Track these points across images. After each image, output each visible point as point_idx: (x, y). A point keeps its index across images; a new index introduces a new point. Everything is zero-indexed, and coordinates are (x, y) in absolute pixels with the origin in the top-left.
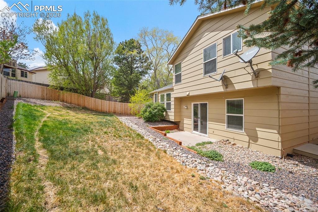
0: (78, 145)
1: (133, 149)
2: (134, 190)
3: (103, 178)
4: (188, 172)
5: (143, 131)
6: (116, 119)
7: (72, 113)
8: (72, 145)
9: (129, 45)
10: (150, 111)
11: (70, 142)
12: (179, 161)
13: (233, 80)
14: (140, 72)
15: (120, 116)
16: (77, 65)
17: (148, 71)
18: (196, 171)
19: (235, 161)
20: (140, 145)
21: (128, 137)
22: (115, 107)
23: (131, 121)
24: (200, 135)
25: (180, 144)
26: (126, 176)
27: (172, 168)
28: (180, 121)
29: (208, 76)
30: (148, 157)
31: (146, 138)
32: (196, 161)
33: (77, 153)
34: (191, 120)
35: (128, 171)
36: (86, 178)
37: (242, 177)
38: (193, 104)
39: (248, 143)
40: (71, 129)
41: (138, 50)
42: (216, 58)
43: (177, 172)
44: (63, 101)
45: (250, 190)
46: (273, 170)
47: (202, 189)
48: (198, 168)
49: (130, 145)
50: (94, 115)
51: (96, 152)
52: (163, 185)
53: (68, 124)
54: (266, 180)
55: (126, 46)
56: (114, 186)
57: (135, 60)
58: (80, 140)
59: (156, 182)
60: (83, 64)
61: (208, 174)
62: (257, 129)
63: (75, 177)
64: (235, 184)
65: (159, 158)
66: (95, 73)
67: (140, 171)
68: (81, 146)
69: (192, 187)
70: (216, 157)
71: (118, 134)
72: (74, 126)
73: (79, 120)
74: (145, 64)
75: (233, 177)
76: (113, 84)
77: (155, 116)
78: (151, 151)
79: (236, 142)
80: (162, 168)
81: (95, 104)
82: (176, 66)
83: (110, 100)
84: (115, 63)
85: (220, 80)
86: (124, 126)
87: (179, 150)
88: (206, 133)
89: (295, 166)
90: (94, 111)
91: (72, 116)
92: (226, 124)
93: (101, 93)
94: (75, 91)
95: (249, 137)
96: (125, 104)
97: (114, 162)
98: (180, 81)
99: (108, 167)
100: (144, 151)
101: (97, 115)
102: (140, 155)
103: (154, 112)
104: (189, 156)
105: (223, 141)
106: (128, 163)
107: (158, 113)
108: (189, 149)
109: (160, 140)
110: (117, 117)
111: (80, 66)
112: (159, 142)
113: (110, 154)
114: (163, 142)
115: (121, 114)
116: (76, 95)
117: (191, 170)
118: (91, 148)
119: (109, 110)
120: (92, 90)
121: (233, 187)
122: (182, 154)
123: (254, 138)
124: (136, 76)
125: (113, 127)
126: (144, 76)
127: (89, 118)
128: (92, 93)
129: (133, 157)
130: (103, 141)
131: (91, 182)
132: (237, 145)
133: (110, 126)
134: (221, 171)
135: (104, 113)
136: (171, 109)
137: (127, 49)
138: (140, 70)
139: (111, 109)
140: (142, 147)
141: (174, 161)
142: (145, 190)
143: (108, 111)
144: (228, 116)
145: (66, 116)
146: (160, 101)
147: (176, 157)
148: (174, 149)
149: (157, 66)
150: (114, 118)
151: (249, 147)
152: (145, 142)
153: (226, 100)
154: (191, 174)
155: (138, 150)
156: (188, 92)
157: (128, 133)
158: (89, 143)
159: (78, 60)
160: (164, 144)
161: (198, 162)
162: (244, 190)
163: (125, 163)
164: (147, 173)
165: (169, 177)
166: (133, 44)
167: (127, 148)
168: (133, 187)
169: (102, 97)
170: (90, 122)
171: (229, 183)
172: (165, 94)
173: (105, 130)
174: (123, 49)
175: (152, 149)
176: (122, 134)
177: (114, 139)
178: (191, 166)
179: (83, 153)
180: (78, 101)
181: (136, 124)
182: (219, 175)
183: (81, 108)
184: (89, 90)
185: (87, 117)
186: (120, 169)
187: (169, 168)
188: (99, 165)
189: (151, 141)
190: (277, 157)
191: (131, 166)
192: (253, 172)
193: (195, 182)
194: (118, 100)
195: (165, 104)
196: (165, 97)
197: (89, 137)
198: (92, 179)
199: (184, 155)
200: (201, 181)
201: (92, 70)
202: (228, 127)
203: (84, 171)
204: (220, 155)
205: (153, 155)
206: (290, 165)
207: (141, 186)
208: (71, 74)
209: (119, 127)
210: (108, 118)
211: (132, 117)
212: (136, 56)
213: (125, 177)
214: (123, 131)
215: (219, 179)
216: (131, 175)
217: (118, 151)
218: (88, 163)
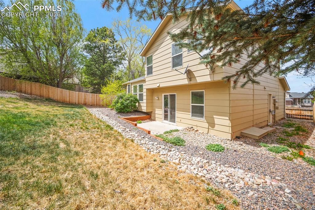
0: (36, 139)
1: (99, 140)
2: (94, 178)
3: (61, 170)
4: (151, 157)
5: (113, 122)
6: (86, 111)
7: (31, 105)
8: (28, 140)
9: (102, 33)
10: (122, 102)
11: (25, 137)
12: (145, 148)
13: (196, 74)
14: (114, 62)
15: (91, 108)
16: (39, 51)
17: (122, 61)
18: (159, 156)
19: (195, 145)
20: (108, 136)
21: (96, 129)
22: (86, 99)
23: (102, 113)
24: (170, 124)
25: (149, 132)
26: (88, 166)
27: (136, 155)
28: (152, 112)
29: (175, 70)
30: (114, 147)
31: (116, 129)
32: (160, 147)
33: (34, 148)
34: (162, 110)
35: (90, 161)
36: (40, 171)
37: (196, 158)
38: (163, 95)
39: (208, 129)
40: (29, 123)
41: (111, 39)
42: (182, 54)
43: (140, 158)
44: (21, 91)
45: (200, 167)
46: (223, 150)
47: (160, 171)
48: (161, 153)
49: (97, 136)
50: (60, 107)
51: (57, 145)
52: (125, 171)
53: (25, 117)
54: (215, 159)
55: (98, 34)
56: (73, 176)
57: (107, 49)
58: (40, 134)
59: (119, 169)
60: (47, 50)
61: (169, 158)
62: (214, 117)
63: (27, 172)
64: (189, 164)
65: (125, 147)
66: (61, 61)
67: (103, 160)
68: (39, 140)
69: (152, 170)
70: (179, 143)
71: (86, 126)
72: (33, 119)
73: (40, 113)
74: (119, 54)
75: (189, 158)
76: (83, 73)
77: (127, 107)
78: (118, 141)
79: (198, 128)
80: (127, 156)
81: (62, 94)
82: (147, 58)
83: (80, 90)
84: (85, 51)
85: (185, 73)
86: (94, 118)
87: (146, 139)
88: (174, 122)
89: (240, 145)
90: (60, 102)
91: (32, 108)
92: (191, 113)
93: (69, 83)
94: (36, 80)
95: (208, 124)
96: (97, 95)
97: (77, 154)
98: (152, 73)
99: (69, 159)
100: (111, 142)
101: (64, 107)
102: (105, 146)
103: (127, 102)
104: (155, 143)
105: (188, 128)
106: (92, 154)
107: (130, 104)
108: (156, 137)
109: (129, 131)
110: (87, 109)
111: (43, 53)
112: (129, 132)
113: (73, 146)
114: (132, 132)
115: (92, 106)
116: (38, 84)
117: (154, 155)
118: (51, 141)
119: (79, 101)
120: (58, 80)
121: (187, 167)
122: (149, 142)
123: (212, 124)
124: (109, 66)
125: (81, 120)
126: (118, 66)
127: (53, 110)
128: (58, 83)
129: (98, 147)
130: (67, 134)
131: (47, 175)
132: (199, 132)
133: (77, 118)
134: (180, 154)
135: (72, 104)
136: (144, 100)
137: (99, 37)
138: (114, 60)
139: (81, 101)
140: (109, 138)
141: (139, 148)
142: (106, 177)
143: (77, 102)
144: (193, 106)
145: (24, 109)
146: (132, 91)
147: (142, 145)
148: (142, 138)
149: (131, 56)
150: (84, 109)
151: (208, 133)
152: (114, 133)
153: (191, 91)
154: (153, 159)
155: (104, 140)
156: (159, 84)
157: (97, 125)
158: (49, 136)
159: (40, 46)
160: (133, 134)
161: (162, 148)
162: (195, 168)
163: (89, 154)
164: (111, 161)
165: (131, 163)
166: (105, 33)
167: (94, 140)
168: (93, 175)
169: (71, 87)
170: (54, 115)
171: (185, 163)
172: (138, 85)
173: (71, 122)
174: (95, 36)
175: (120, 138)
176: (90, 126)
177: (80, 131)
178: (155, 151)
179: (40, 147)
180: (40, 91)
181: (107, 115)
182: (178, 158)
183: (44, 100)
184: (54, 79)
185: (51, 110)
186: (82, 160)
187: (134, 155)
188: (59, 158)
189: (120, 132)
190: (228, 139)
191: (95, 156)
192: (207, 153)
193: (155, 166)
194: (90, 91)
195: (138, 95)
196: (138, 88)
197: (51, 130)
198: (49, 171)
199: (150, 143)
200: (162, 164)
201: (58, 57)
202: (192, 116)
203: (40, 165)
204: (183, 141)
205: (120, 144)
206: (236, 145)
207: (102, 174)
208: (31, 61)
209: (87, 119)
210: (77, 110)
211: (104, 109)
212: (109, 45)
213: (86, 167)
214: (91, 123)
215: (177, 161)
216: (94, 165)
217: (83, 143)
218: (46, 157)
